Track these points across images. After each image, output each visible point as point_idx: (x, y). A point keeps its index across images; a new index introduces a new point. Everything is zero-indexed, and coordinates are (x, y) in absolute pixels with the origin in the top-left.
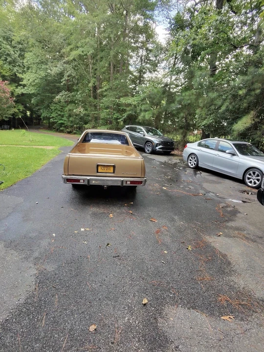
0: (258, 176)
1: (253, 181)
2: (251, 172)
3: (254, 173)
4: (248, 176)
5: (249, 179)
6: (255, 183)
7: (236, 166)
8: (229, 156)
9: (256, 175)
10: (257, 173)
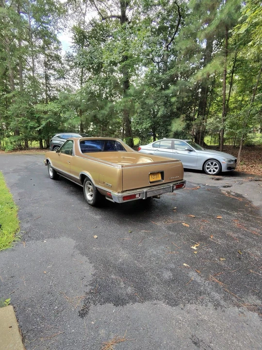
0: (215, 165)
1: (212, 170)
2: (210, 163)
3: (212, 163)
4: (207, 166)
5: (208, 168)
6: (214, 171)
7: (195, 160)
8: (187, 153)
9: (214, 164)
10: (214, 163)
